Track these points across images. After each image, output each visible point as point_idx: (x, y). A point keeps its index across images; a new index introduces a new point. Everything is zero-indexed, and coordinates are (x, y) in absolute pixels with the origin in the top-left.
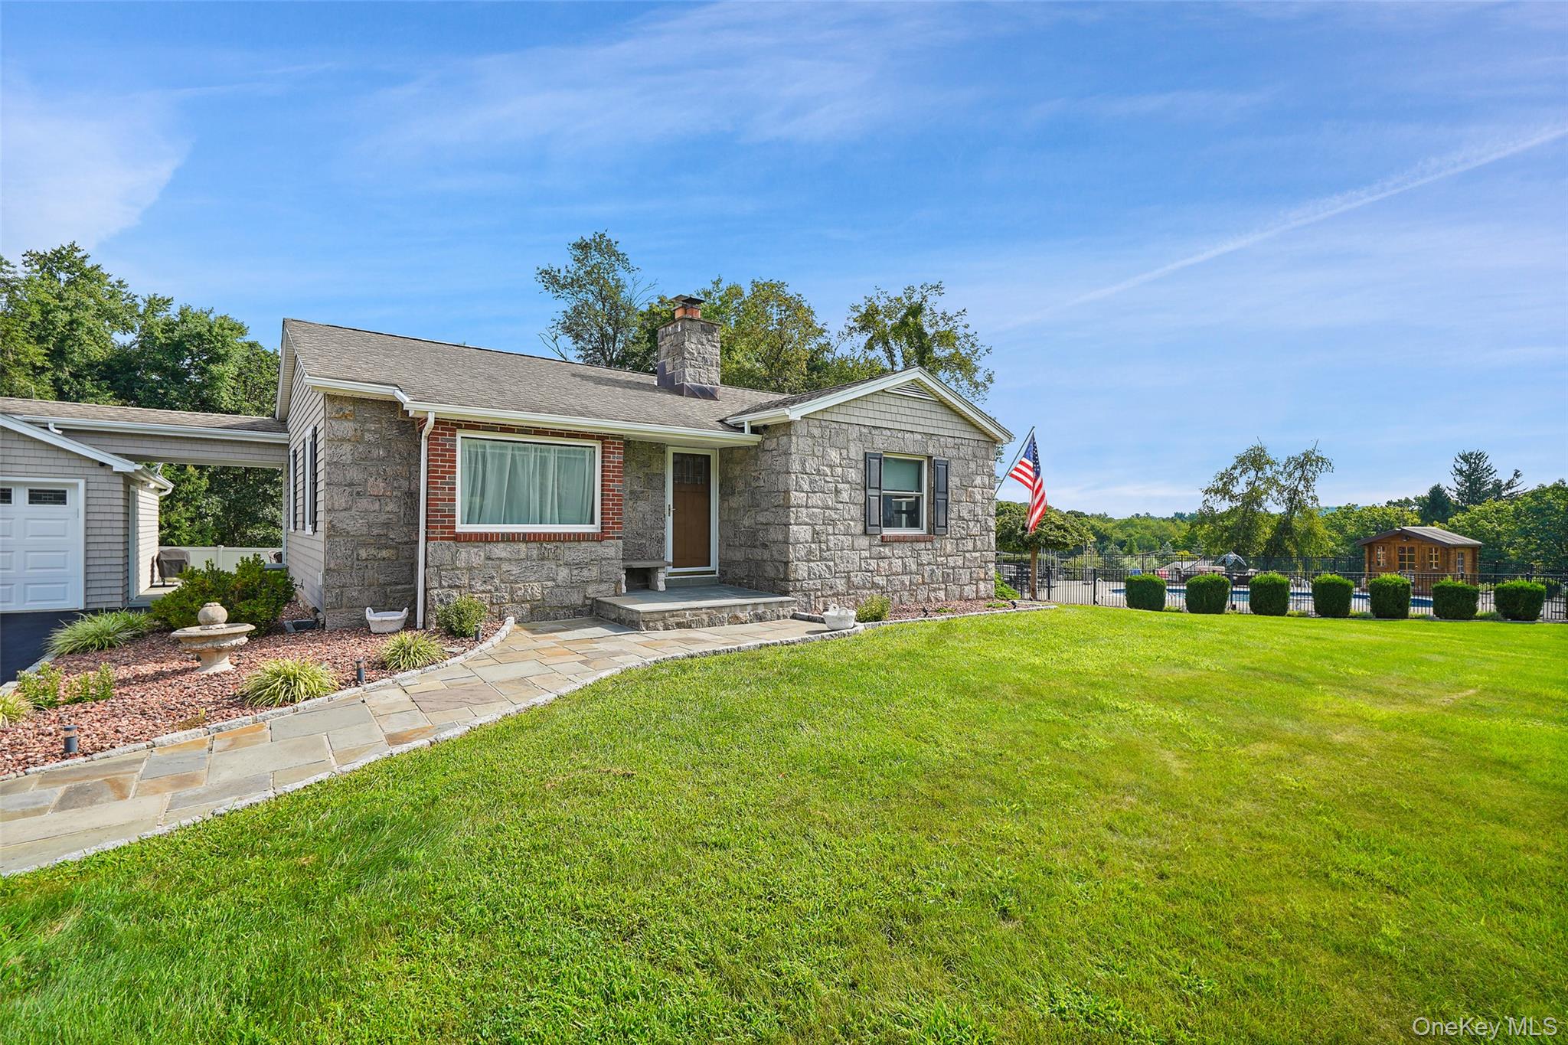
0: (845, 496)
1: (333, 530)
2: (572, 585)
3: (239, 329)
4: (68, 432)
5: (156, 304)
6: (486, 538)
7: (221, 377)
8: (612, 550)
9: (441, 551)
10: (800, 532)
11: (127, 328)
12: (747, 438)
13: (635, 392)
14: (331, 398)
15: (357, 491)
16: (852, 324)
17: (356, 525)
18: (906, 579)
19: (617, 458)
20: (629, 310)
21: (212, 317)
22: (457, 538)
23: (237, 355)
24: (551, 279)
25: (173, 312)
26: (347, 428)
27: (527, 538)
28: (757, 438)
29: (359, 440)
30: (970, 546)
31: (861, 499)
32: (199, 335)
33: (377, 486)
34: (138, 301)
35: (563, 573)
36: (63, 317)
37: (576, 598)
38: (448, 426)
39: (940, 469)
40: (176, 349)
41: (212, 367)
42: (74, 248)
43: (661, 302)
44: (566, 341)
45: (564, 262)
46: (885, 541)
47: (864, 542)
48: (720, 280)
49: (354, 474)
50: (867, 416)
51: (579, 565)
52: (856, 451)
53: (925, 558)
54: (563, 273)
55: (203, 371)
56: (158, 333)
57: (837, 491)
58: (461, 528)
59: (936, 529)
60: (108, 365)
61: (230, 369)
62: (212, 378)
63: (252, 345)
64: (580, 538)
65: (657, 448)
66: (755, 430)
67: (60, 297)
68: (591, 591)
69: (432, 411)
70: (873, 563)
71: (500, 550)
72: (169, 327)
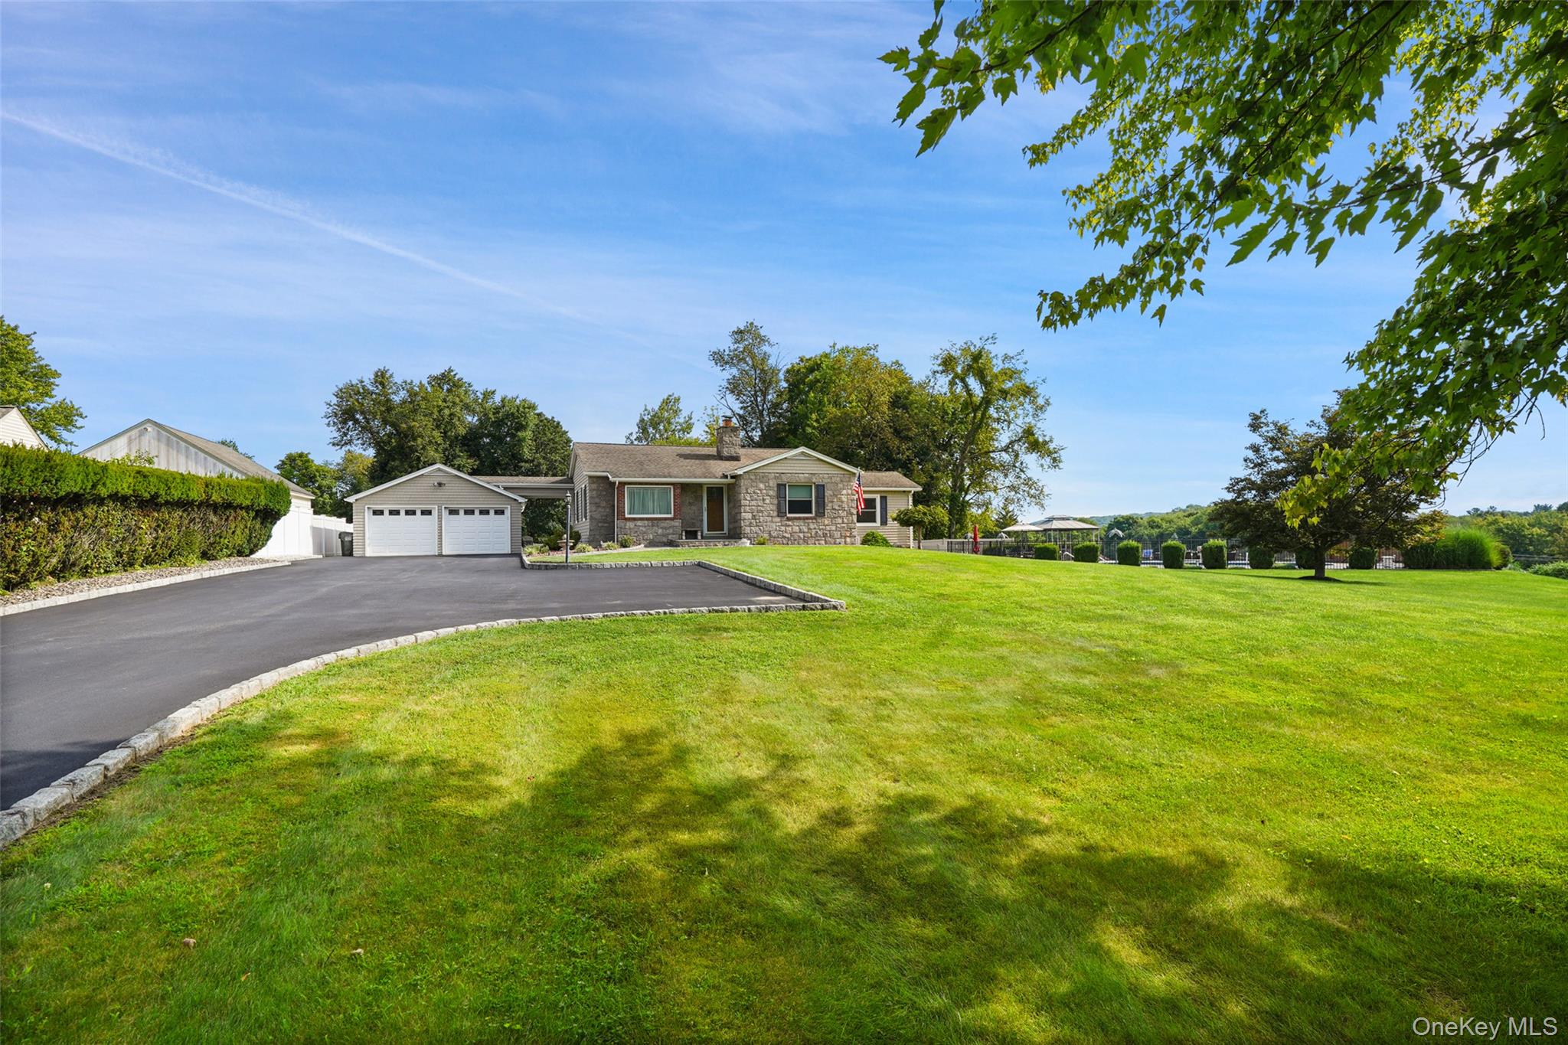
0: (767, 501)
1: (592, 518)
2: (663, 535)
3: (533, 407)
4: (506, 488)
5: (488, 395)
6: (635, 519)
7: (524, 440)
8: (677, 523)
9: (621, 523)
10: (746, 516)
11: (474, 412)
12: (729, 480)
13: (697, 461)
14: (590, 477)
15: (597, 505)
16: (936, 368)
17: (598, 516)
18: (801, 535)
19: (678, 491)
20: (775, 371)
21: (518, 401)
22: (627, 519)
23: (532, 422)
24: (719, 358)
25: (497, 399)
26: (594, 486)
27: (648, 519)
28: (733, 480)
29: (598, 490)
30: (840, 521)
31: (776, 502)
32: (513, 414)
33: (604, 504)
34: (478, 394)
35: (660, 531)
36: (447, 412)
37: (665, 540)
38: (622, 484)
39: (821, 488)
40: (498, 424)
41: (519, 433)
42: (450, 370)
43: (802, 360)
44: (731, 399)
45: (726, 344)
46: (789, 519)
47: (778, 519)
48: (835, 344)
49: (597, 500)
50: (778, 469)
51: (665, 528)
52: (773, 483)
53: (812, 526)
54: (727, 352)
55: (513, 436)
56: (491, 416)
57: (764, 500)
58: (627, 516)
59: (821, 513)
60: (464, 437)
61: (528, 434)
62: (519, 440)
63: (539, 415)
64: (666, 519)
65: (700, 485)
66: (732, 477)
67: (445, 401)
68: (670, 537)
69: (617, 480)
70: (783, 528)
71: (639, 523)
72: (497, 410)
